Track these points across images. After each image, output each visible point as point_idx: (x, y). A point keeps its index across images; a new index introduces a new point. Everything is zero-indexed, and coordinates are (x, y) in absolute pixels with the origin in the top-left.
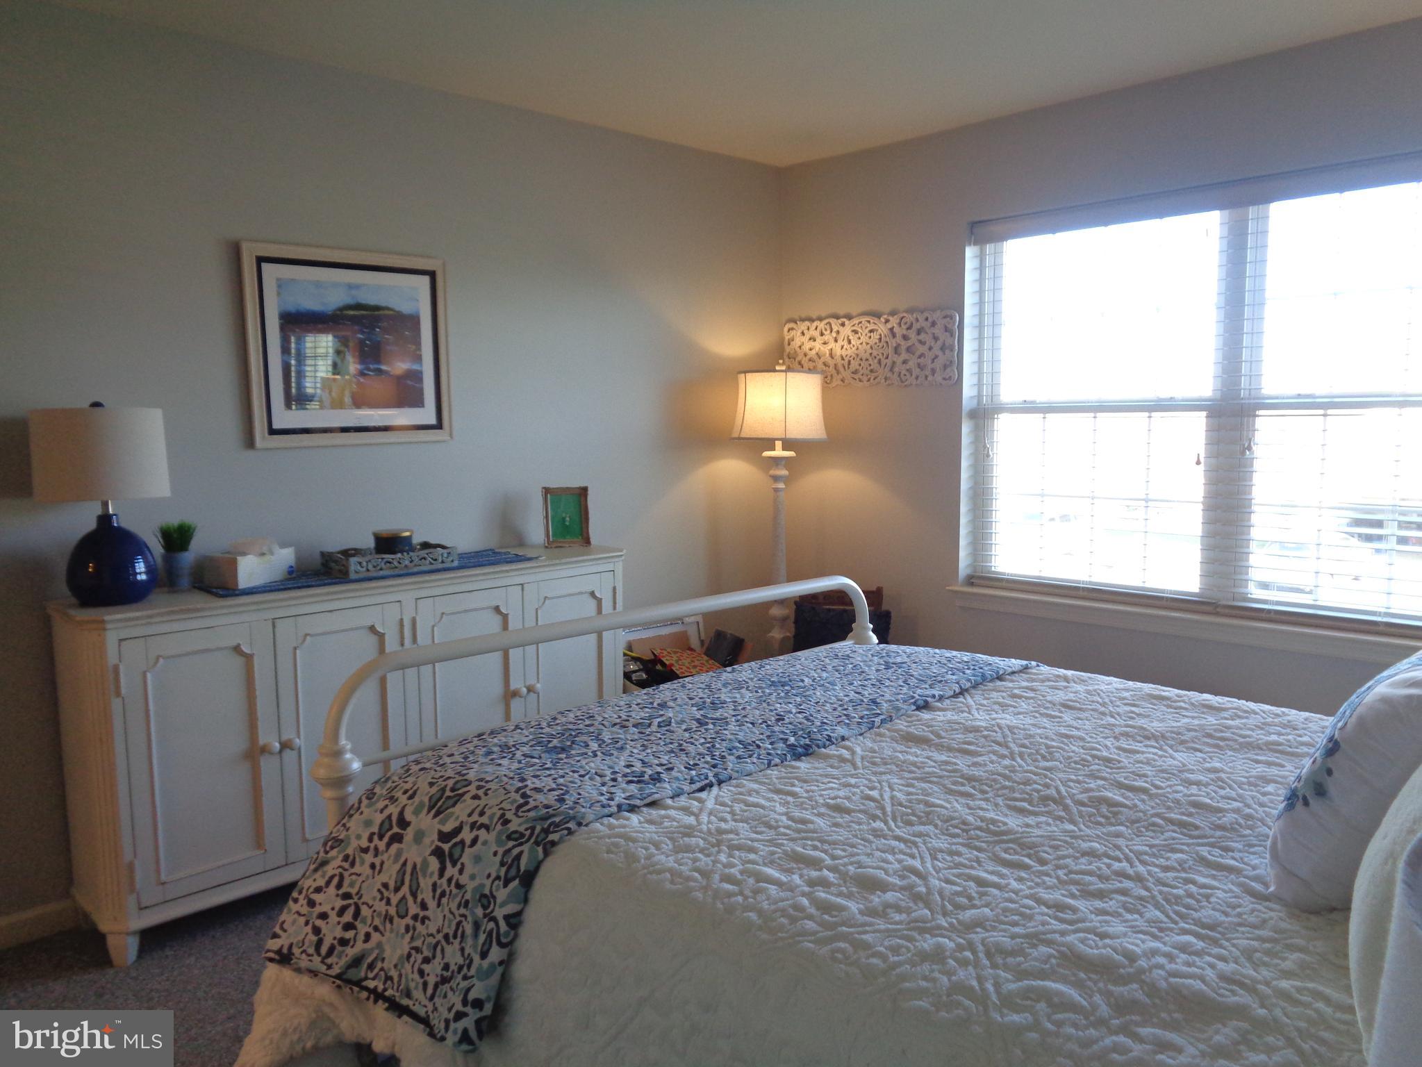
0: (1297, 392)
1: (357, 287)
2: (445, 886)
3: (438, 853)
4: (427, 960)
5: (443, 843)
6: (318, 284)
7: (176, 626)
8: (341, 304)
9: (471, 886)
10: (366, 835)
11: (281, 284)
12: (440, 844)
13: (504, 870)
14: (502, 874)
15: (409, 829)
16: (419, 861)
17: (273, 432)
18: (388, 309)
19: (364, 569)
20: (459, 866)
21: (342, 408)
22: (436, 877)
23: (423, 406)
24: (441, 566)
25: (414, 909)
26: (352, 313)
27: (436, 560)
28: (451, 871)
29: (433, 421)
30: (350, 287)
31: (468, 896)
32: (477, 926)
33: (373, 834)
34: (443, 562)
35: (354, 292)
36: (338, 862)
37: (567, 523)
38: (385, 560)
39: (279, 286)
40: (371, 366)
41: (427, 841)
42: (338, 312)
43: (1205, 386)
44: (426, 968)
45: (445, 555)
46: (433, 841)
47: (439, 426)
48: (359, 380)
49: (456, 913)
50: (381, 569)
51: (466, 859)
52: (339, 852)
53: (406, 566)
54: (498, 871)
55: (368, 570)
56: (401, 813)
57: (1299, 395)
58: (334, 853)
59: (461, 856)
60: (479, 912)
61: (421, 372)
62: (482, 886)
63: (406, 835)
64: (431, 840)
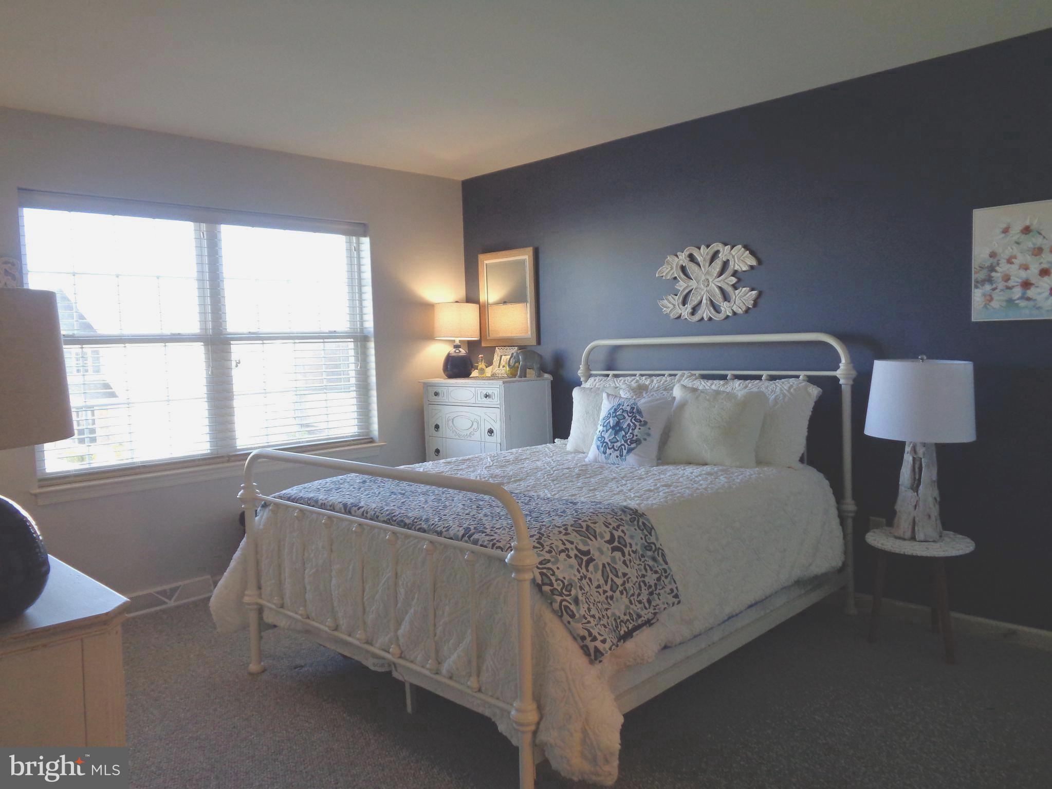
0: (249, 331)
2: (629, 557)
3: (614, 549)
4: (639, 595)
5: (612, 544)
9: (639, 548)
10: (577, 573)
12: (612, 546)
13: (645, 531)
14: (647, 533)
15: (592, 552)
16: (609, 560)
20: (628, 545)
22: (622, 559)
25: (619, 581)
28: (626, 550)
31: (641, 553)
32: (654, 559)
33: (578, 569)
36: (580, 593)
41: (605, 549)
43: (193, 326)
44: (640, 598)
46: (608, 548)
49: (641, 563)
51: (628, 540)
52: (576, 589)
54: (643, 533)
56: (579, 550)
57: (250, 332)
58: (573, 592)
59: (625, 541)
60: (649, 553)
62: (643, 544)
63: (593, 555)
64: (606, 547)
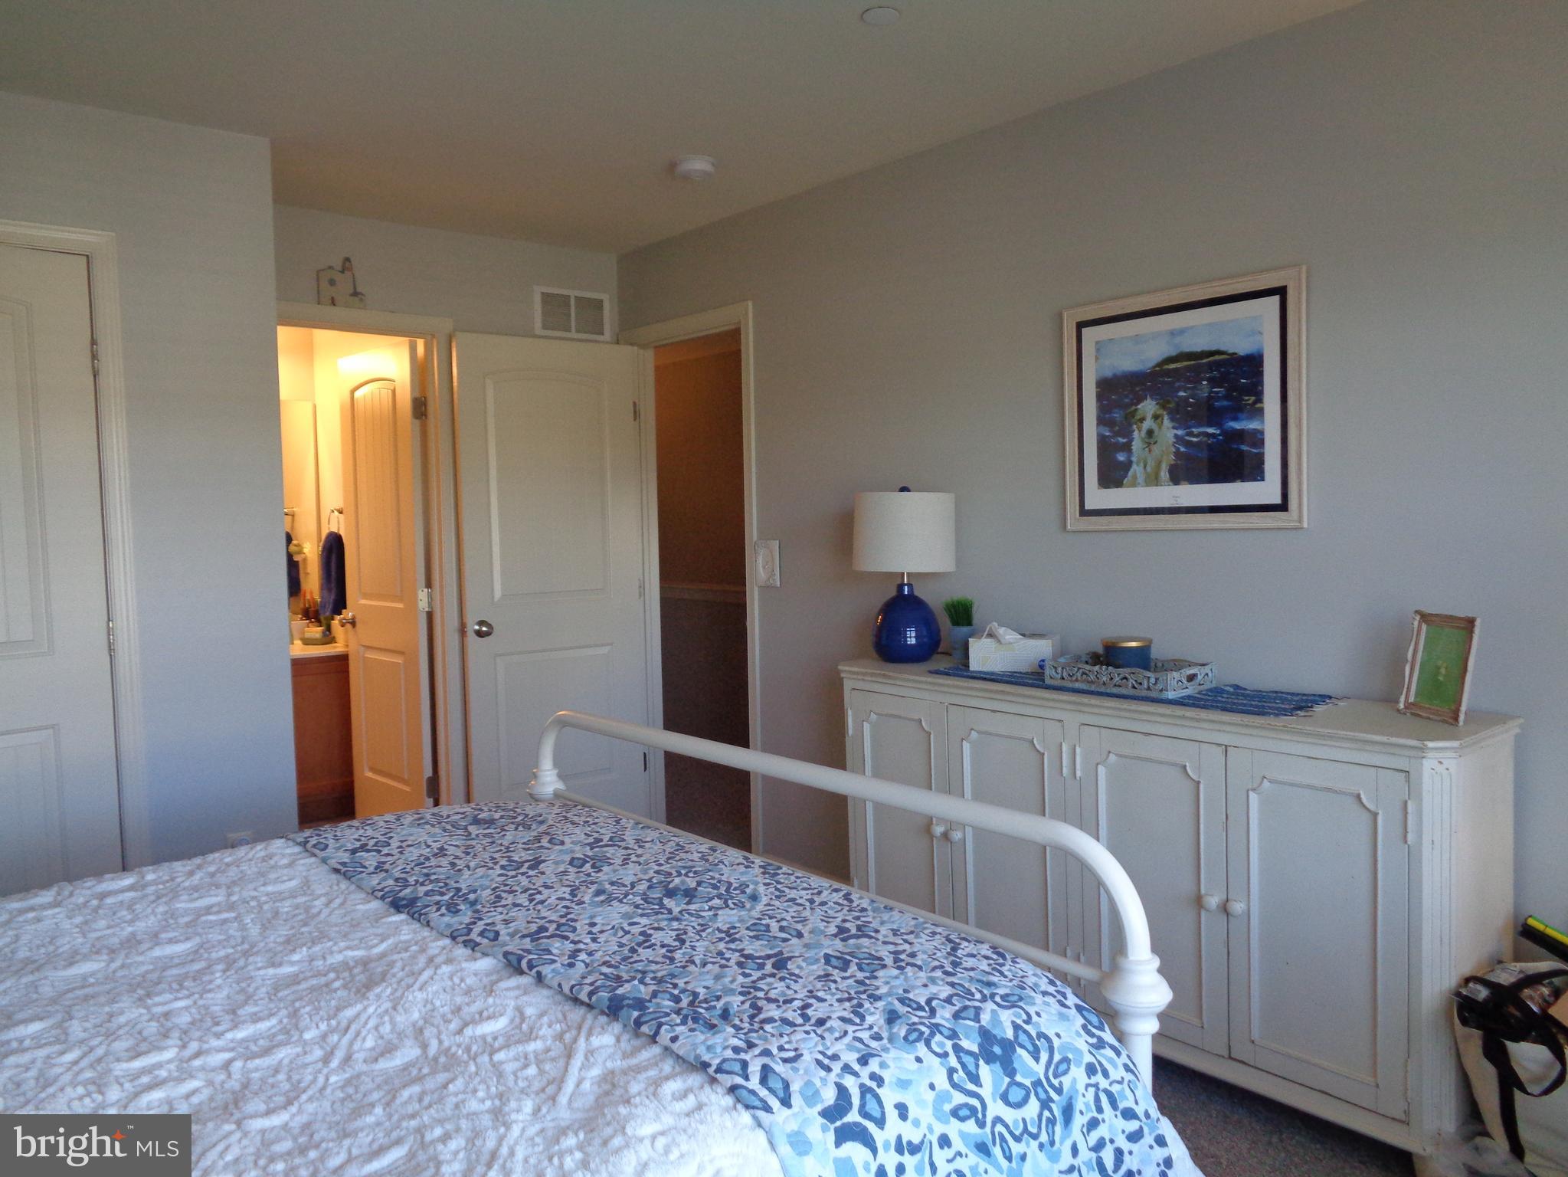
1: (1182, 332)
6: (1137, 339)
7: (876, 687)
8: (1160, 359)
11: (1099, 346)
17: (1084, 512)
18: (1218, 352)
19: (1060, 676)
21: (1157, 485)
23: (1263, 479)
24: (1144, 693)
26: (1172, 366)
27: (1141, 684)
29: (1277, 500)
30: (1173, 333)
34: (1149, 689)
35: (1177, 340)
37: (1441, 678)
38: (1081, 671)
39: (1098, 350)
40: (1195, 431)
42: (1157, 369)
45: (1153, 680)
47: (1283, 507)
48: (1178, 449)
50: (1077, 680)
53: (1104, 684)
55: (1063, 678)
61: (1262, 432)
